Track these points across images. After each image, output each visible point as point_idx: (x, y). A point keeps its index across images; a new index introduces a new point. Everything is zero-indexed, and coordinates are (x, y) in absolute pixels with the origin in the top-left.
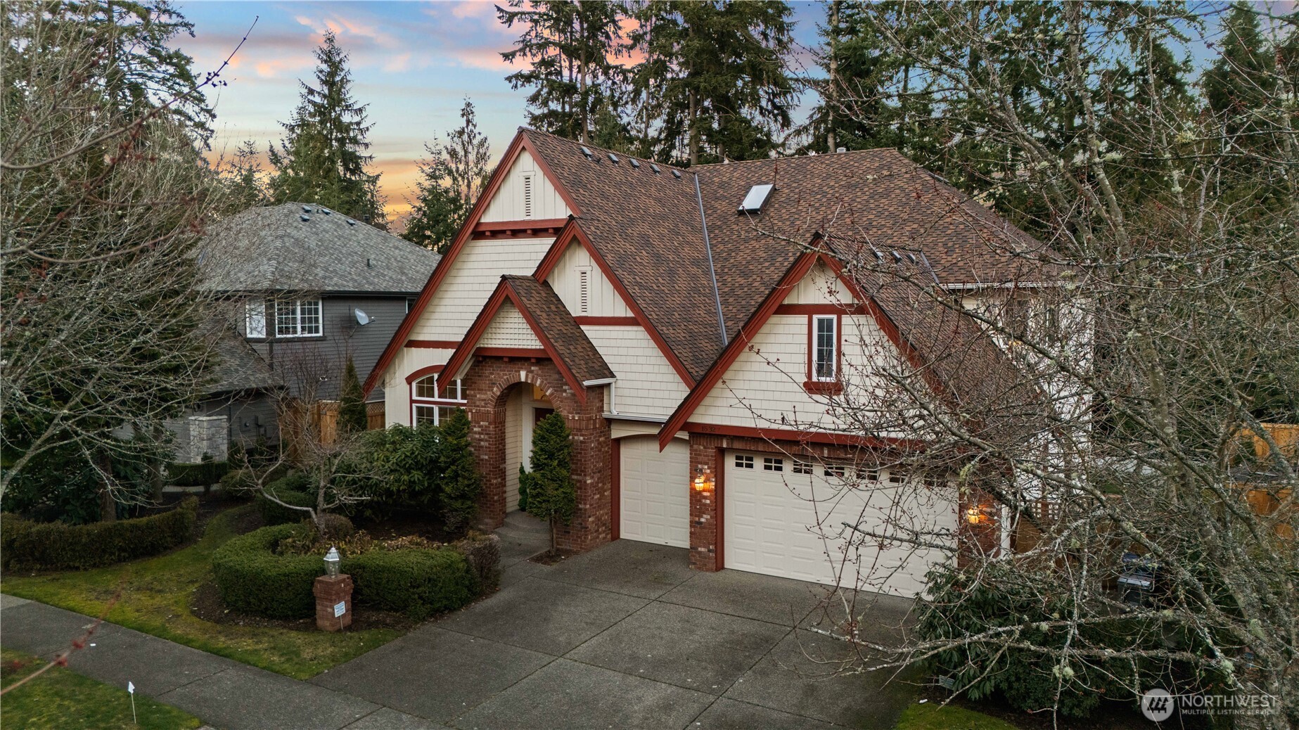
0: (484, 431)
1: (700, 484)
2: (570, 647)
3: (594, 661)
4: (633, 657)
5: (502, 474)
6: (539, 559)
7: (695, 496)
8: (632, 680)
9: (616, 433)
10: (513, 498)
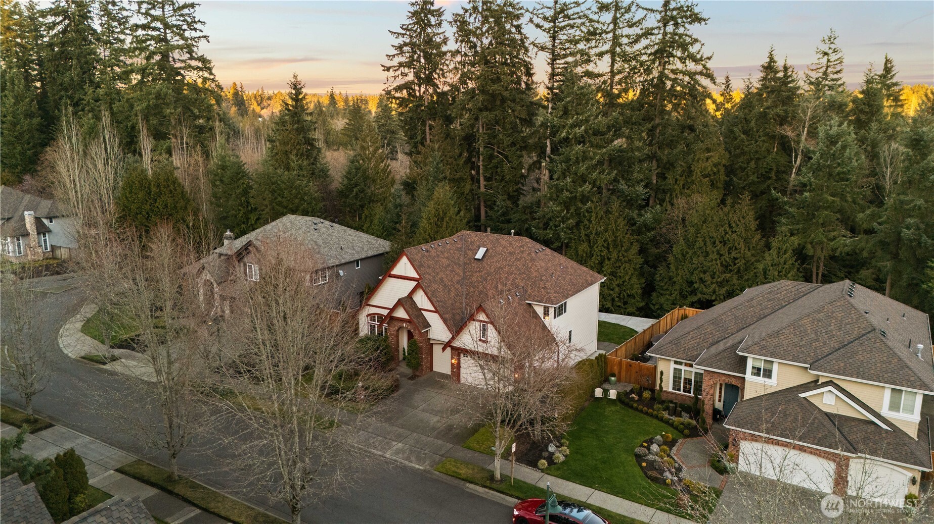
0: (393, 339)
1: (453, 361)
2: (418, 407)
3: (424, 411)
4: (432, 410)
5: (398, 351)
6: (409, 379)
7: (452, 365)
8: (432, 415)
9: (432, 342)
10: (401, 357)
